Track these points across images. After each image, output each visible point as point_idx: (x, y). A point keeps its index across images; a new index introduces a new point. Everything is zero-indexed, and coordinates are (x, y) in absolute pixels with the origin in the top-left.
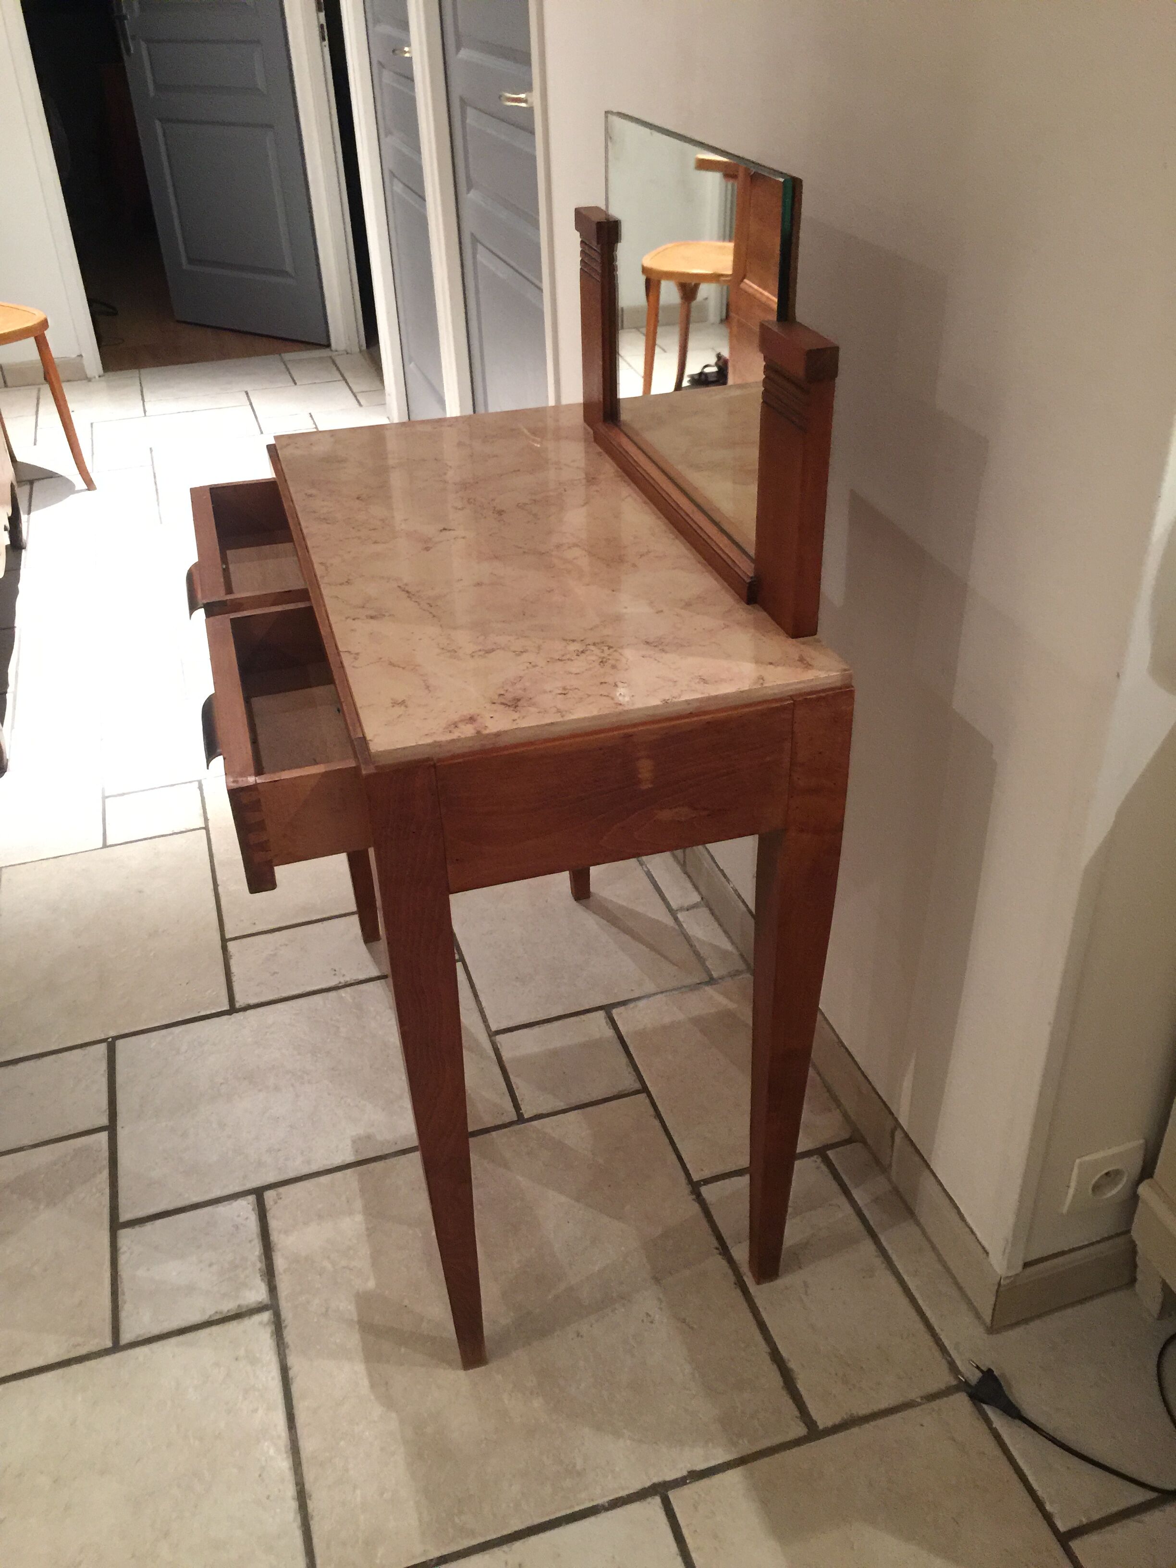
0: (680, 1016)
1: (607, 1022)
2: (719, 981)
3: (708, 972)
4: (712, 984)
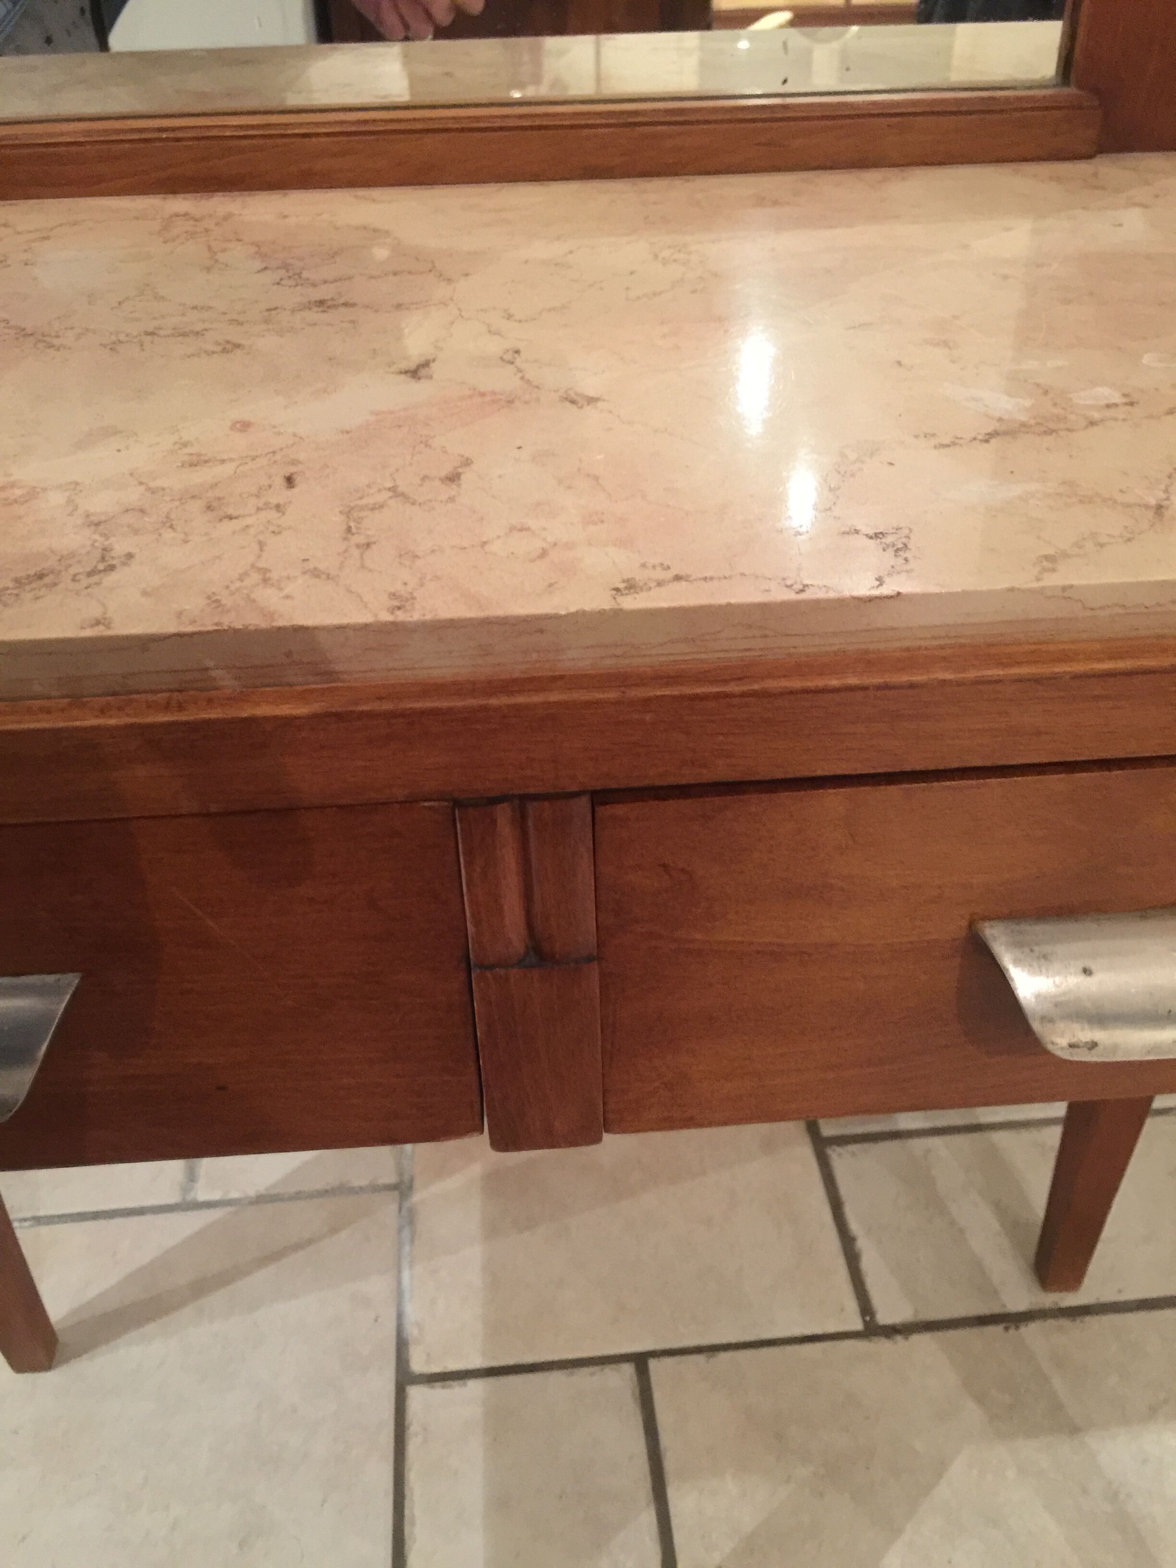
0: (475, 1255)
1: (443, 1387)
2: (406, 1178)
3: (375, 1188)
4: (410, 1187)
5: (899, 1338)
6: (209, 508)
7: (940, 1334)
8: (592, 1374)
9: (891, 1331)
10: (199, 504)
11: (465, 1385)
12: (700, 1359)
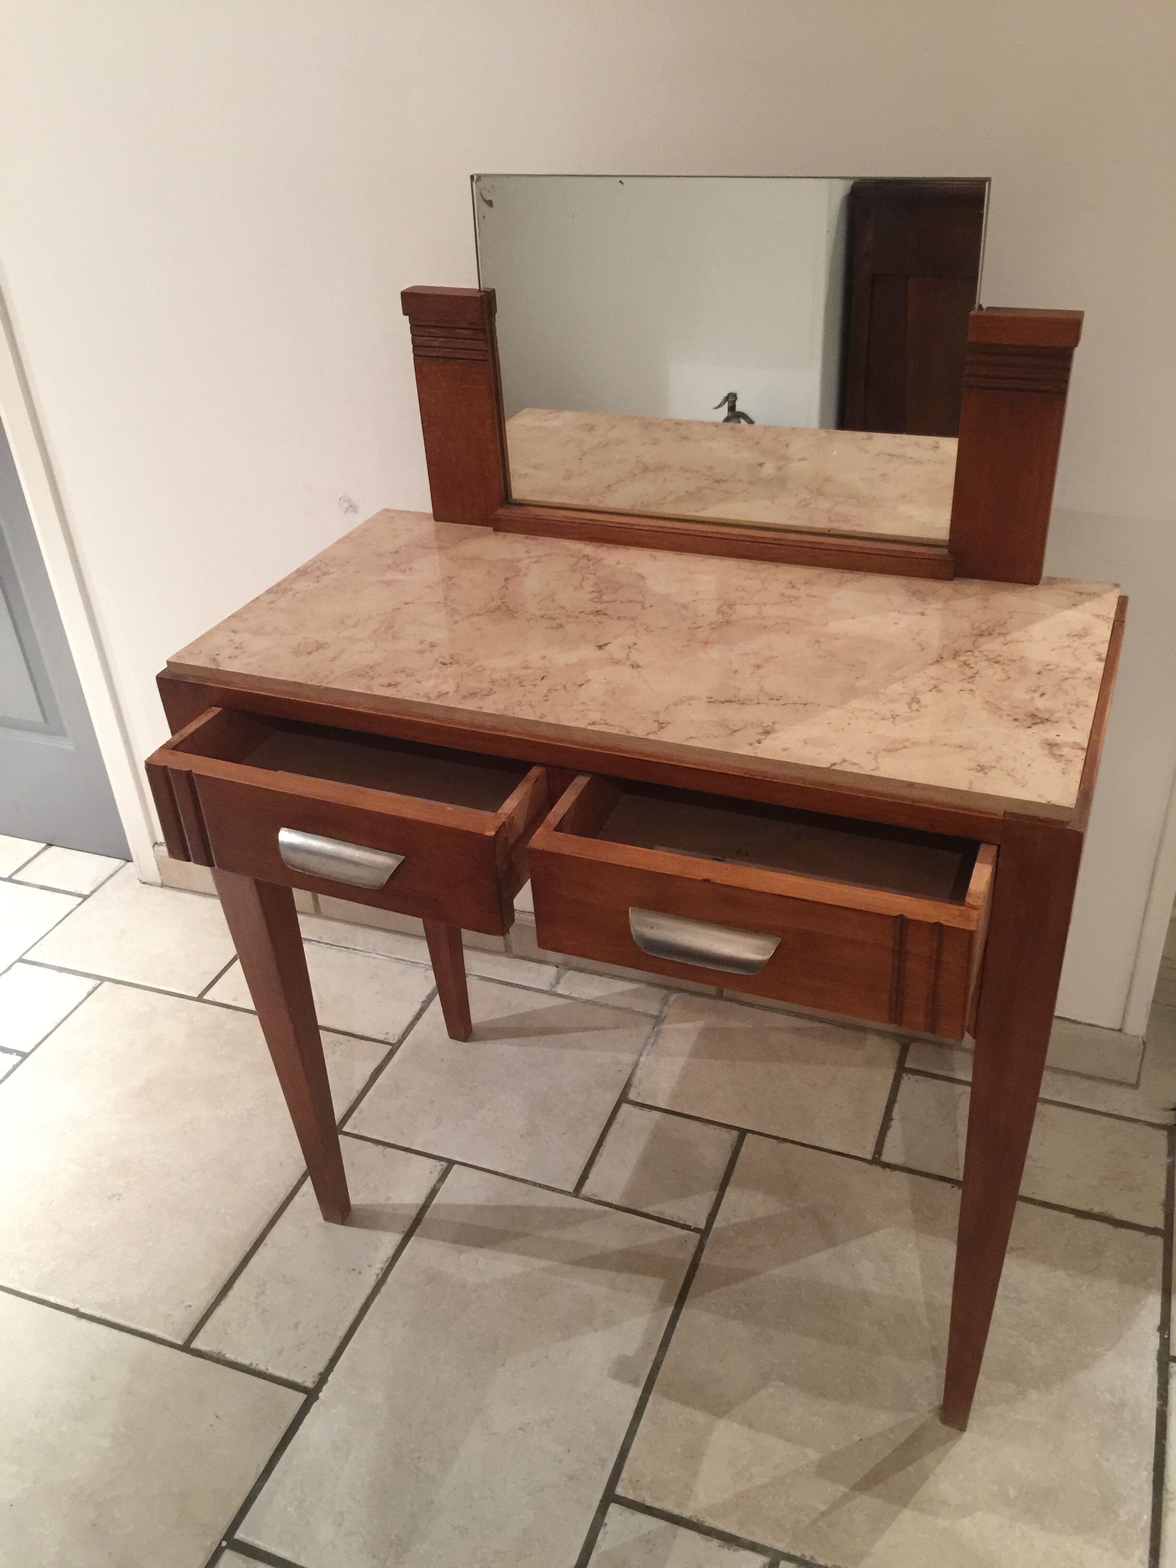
0: (682, 1061)
1: (640, 1109)
2: (663, 1015)
3: (646, 1015)
4: (663, 1021)
5: (888, 1170)
6: (520, 682)
7: (912, 1176)
8: (715, 1129)
9: (886, 1165)
10: (518, 681)
11: (651, 1112)
12: (775, 1141)
